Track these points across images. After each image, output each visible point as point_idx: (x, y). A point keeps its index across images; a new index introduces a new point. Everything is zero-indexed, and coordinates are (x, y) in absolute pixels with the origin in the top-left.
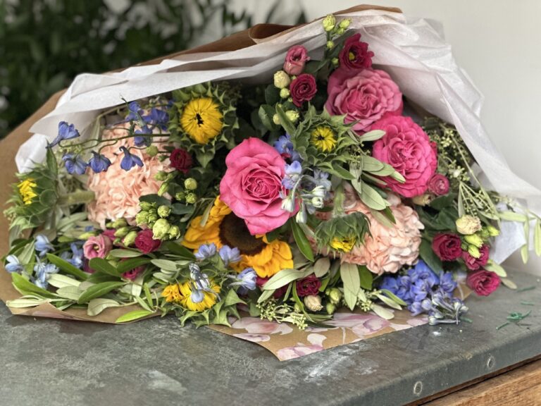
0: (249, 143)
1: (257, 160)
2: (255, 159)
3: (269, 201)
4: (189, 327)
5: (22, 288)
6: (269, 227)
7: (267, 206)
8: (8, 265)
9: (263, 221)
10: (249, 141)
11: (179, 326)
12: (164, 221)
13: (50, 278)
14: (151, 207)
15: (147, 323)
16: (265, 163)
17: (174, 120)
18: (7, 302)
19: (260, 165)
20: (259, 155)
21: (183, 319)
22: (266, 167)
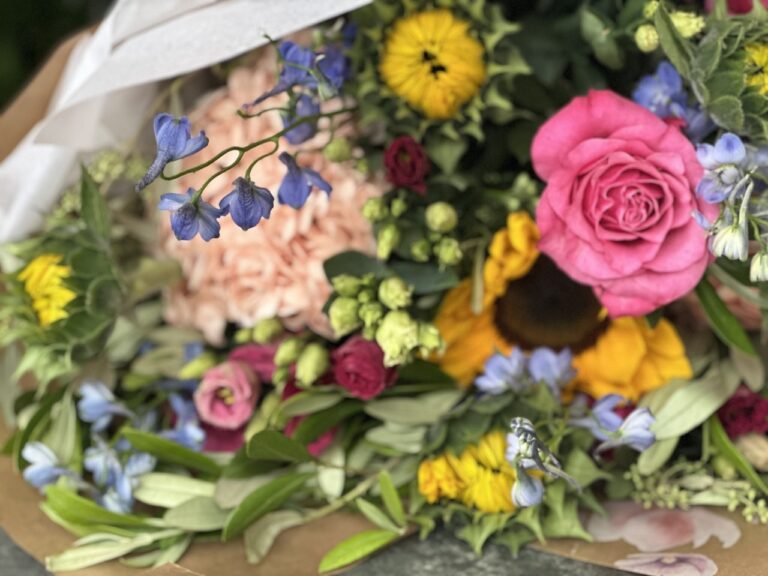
0: (589, 106)
1: (620, 143)
2: (615, 142)
3: (658, 237)
4: (492, 555)
5: (75, 521)
6: (660, 297)
7: (655, 249)
8: (29, 472)
9: (643, 284)
10: (589, 101)
11: (471, 556)
12: (405, 318)
13: (139, 487)
14: (362, 288)
15: (391, 561)
16: (641, 147)
17: (368, 73)
18: (48, 560)
19: (632, 155)
20: (624, 131)
21: (478, 539)
22: (644, 157)
